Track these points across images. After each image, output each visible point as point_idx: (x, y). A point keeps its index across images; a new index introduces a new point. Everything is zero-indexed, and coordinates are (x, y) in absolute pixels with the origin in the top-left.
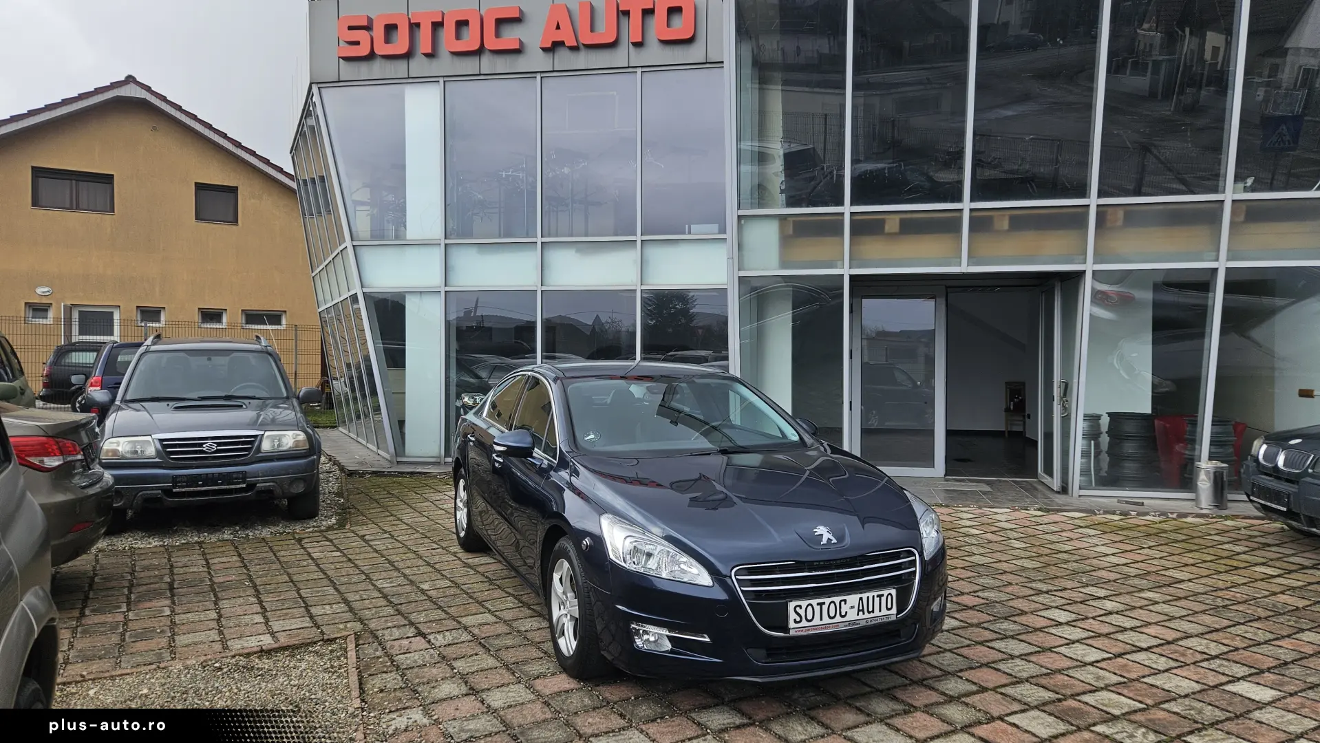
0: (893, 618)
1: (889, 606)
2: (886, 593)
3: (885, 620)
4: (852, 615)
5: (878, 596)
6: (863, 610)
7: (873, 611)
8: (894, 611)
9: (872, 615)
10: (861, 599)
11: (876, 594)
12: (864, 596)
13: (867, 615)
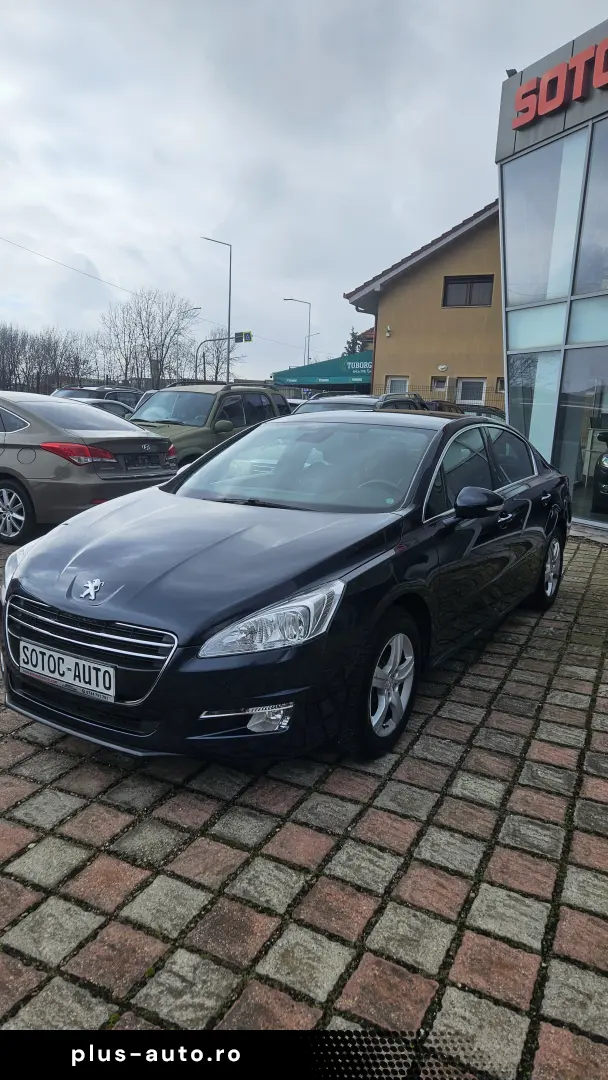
0: (112, 700)
1: (107, 686)
2: (103, 669)
3: (101, 698)
4: (69, 678)
5: (94, 668)
6: (79, 676)
7: (89, 683)
8: (112, 692)
9: (87, 686)
10: (77, 664)
11: (92, 665)
12: (81, 663)
13: (83, 684)
